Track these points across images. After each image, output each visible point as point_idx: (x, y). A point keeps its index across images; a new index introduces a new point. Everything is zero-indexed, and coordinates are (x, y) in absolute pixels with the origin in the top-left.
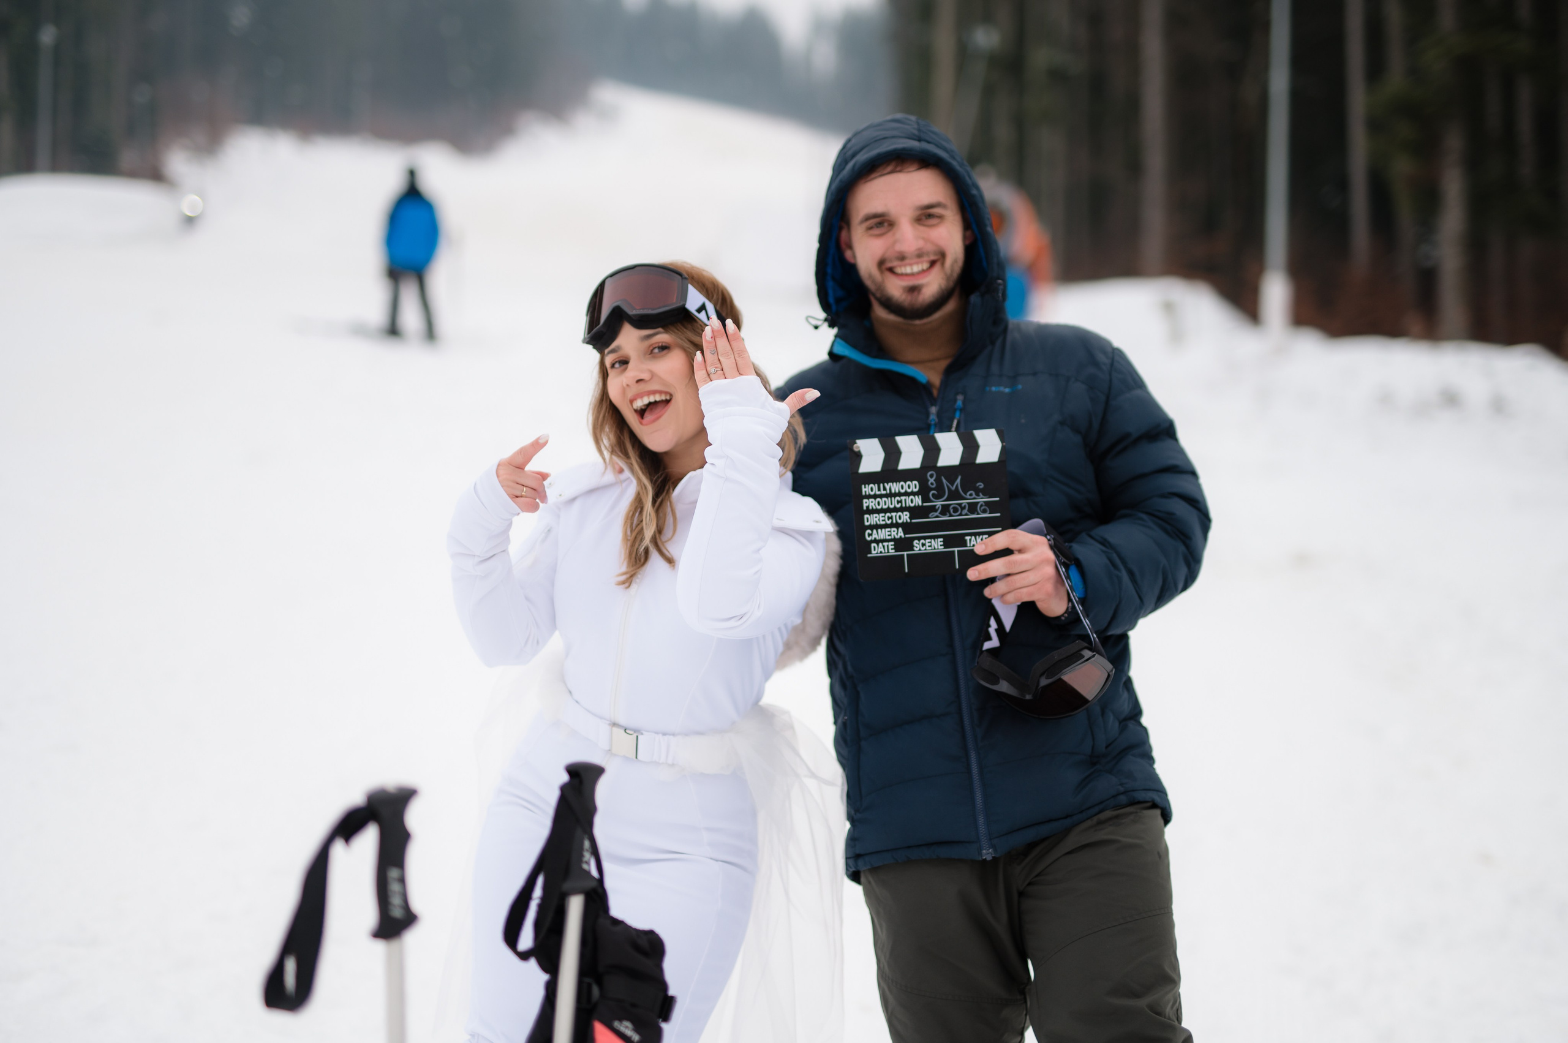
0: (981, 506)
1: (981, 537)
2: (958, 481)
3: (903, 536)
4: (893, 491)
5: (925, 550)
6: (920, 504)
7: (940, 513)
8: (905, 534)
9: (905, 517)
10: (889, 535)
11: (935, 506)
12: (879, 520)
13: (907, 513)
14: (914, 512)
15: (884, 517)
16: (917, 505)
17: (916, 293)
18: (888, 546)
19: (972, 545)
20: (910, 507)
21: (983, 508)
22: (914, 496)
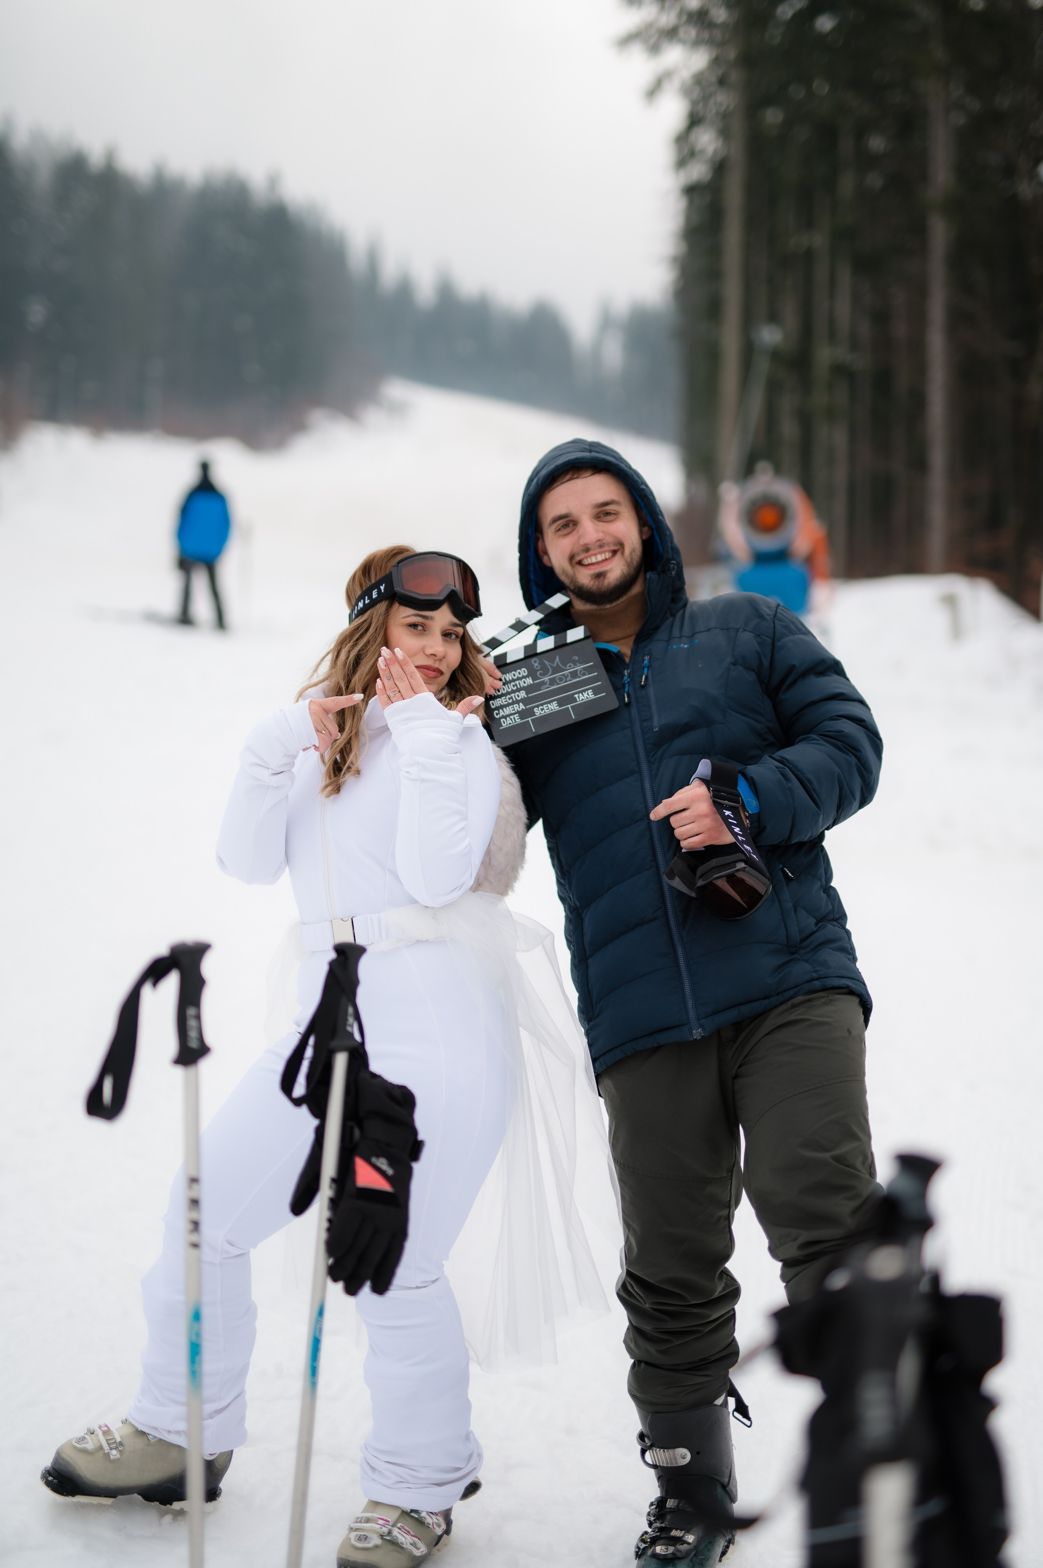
0: (580, 671)
1: (586, 692)
2: (557, 659)
3: (524, 708)
4: (508, 680)
5: (545, 712)
6: (532, 682)
7: (549, 685)
8: (525, 706)
9: (523, 694)
10: (513, 710)
11: (544, 681)
12: (502, 702)
13: (523, 691)
14: (528, 689)
15: (506, 698)
16: (529, 684)
17: (602, 578)
18: (514, 718)
19: (581, 700)
20: (524, 686)
21: (582, 672)
22: (526, 679)
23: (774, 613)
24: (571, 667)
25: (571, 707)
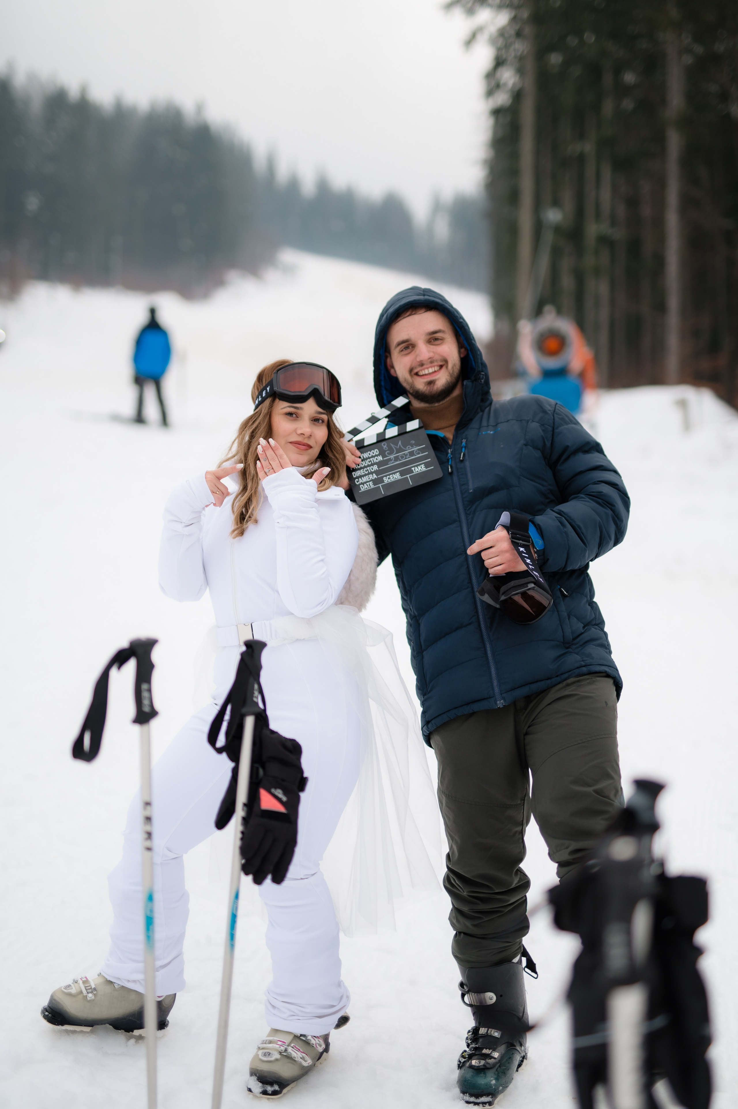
0: (416, 452)
1: (420, 466)
2: (400, 443)
5: (391, 480)
6: (382, 459)
7: (394, 461)
8: (377, 476)
9: (375, 468)
10: (368, 479)
11: (390, 458)
12: (361, 473)
13: (376, 466)
14: (379, 464)
15: (364, 471)
16: (380, 460)
17: (432, 385)
18: (369, 484)
19: (416, 471)
20: (376, 462)
21: (417, 452)
22: (378, 456)
23: (553, 409)
24: (410, 448)
25: (409, 476)
